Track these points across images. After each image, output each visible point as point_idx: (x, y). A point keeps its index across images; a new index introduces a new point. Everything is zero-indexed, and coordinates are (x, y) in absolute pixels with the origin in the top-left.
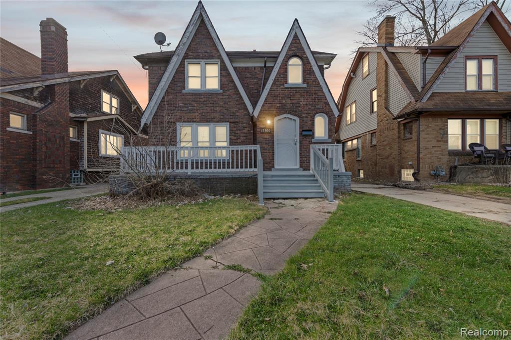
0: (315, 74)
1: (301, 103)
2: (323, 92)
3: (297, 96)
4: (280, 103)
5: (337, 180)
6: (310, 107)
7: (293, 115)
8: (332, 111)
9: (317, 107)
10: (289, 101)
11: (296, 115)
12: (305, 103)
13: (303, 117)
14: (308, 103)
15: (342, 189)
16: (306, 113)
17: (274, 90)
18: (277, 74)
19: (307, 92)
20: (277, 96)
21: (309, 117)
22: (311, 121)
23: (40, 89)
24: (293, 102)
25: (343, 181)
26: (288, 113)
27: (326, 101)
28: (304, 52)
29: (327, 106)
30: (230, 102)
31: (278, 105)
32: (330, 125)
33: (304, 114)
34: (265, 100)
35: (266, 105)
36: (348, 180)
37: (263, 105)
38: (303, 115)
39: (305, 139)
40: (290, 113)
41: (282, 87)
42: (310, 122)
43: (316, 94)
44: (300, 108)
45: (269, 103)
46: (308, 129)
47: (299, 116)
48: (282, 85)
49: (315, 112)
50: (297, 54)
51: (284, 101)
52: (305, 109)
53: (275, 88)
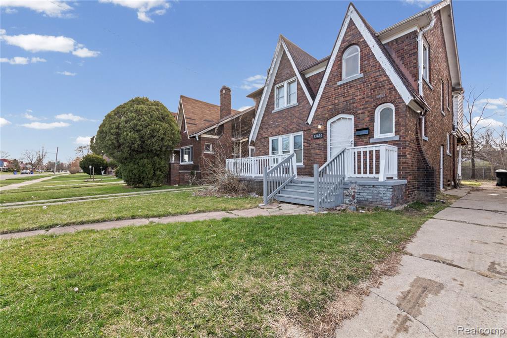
0: (374, 56)
1: (356, 98)
2: (387, 76)
3: (352, 90)
4: (332, 105)
5: (371, 191)
6: (367, 100)
7: (346, 113)
8: (401, 98)
9: (377, 97)
10: (343, 99)
11: (350, 114)
12: (361, 97)
13: (360, 114)
14: (364, 96)
15: (378, 203)
16: (363, 109)
17: (327, 92)
18: (330, 74)
19: (364, 83)
20: (330, 97)
21: (366, 112)
22: (368, 116)
23: (217, 128)
24: (347, 99)
25: (379, 193)
26: (341, 113)
27: (391, 86)
28: (361, 36)
29: (393, 93)
30: (304, 112)
31: (330, 107)
32: (397, 117)
33: (360, 109)
34: (318, 105)
35: (319, 110)
36: (388, 193)
37: (316, 111)
38: (359, 112)
39: (361, 140)
40: (343, 113)
41: (335, 86)
42: (368, 119)
43: (377, 81)
44: (354, 105)
45: (321, 108)
46: (364, 127)
47: (354, 114)
48: (334, 84)
49: (375, 104)
50: (353, 42)
51: (336, 101)
52: (361, 103)
53: (327, 90)
